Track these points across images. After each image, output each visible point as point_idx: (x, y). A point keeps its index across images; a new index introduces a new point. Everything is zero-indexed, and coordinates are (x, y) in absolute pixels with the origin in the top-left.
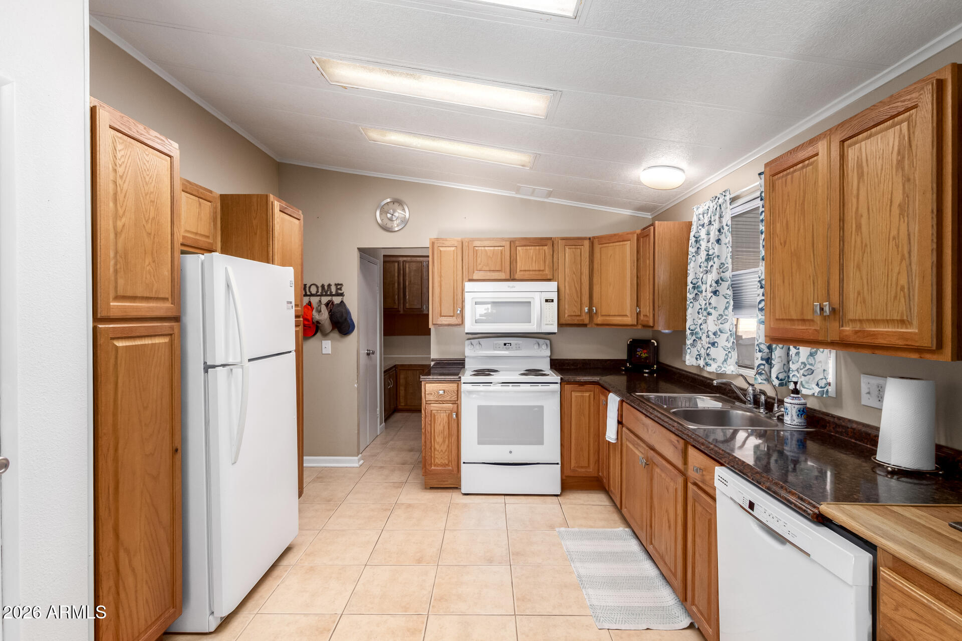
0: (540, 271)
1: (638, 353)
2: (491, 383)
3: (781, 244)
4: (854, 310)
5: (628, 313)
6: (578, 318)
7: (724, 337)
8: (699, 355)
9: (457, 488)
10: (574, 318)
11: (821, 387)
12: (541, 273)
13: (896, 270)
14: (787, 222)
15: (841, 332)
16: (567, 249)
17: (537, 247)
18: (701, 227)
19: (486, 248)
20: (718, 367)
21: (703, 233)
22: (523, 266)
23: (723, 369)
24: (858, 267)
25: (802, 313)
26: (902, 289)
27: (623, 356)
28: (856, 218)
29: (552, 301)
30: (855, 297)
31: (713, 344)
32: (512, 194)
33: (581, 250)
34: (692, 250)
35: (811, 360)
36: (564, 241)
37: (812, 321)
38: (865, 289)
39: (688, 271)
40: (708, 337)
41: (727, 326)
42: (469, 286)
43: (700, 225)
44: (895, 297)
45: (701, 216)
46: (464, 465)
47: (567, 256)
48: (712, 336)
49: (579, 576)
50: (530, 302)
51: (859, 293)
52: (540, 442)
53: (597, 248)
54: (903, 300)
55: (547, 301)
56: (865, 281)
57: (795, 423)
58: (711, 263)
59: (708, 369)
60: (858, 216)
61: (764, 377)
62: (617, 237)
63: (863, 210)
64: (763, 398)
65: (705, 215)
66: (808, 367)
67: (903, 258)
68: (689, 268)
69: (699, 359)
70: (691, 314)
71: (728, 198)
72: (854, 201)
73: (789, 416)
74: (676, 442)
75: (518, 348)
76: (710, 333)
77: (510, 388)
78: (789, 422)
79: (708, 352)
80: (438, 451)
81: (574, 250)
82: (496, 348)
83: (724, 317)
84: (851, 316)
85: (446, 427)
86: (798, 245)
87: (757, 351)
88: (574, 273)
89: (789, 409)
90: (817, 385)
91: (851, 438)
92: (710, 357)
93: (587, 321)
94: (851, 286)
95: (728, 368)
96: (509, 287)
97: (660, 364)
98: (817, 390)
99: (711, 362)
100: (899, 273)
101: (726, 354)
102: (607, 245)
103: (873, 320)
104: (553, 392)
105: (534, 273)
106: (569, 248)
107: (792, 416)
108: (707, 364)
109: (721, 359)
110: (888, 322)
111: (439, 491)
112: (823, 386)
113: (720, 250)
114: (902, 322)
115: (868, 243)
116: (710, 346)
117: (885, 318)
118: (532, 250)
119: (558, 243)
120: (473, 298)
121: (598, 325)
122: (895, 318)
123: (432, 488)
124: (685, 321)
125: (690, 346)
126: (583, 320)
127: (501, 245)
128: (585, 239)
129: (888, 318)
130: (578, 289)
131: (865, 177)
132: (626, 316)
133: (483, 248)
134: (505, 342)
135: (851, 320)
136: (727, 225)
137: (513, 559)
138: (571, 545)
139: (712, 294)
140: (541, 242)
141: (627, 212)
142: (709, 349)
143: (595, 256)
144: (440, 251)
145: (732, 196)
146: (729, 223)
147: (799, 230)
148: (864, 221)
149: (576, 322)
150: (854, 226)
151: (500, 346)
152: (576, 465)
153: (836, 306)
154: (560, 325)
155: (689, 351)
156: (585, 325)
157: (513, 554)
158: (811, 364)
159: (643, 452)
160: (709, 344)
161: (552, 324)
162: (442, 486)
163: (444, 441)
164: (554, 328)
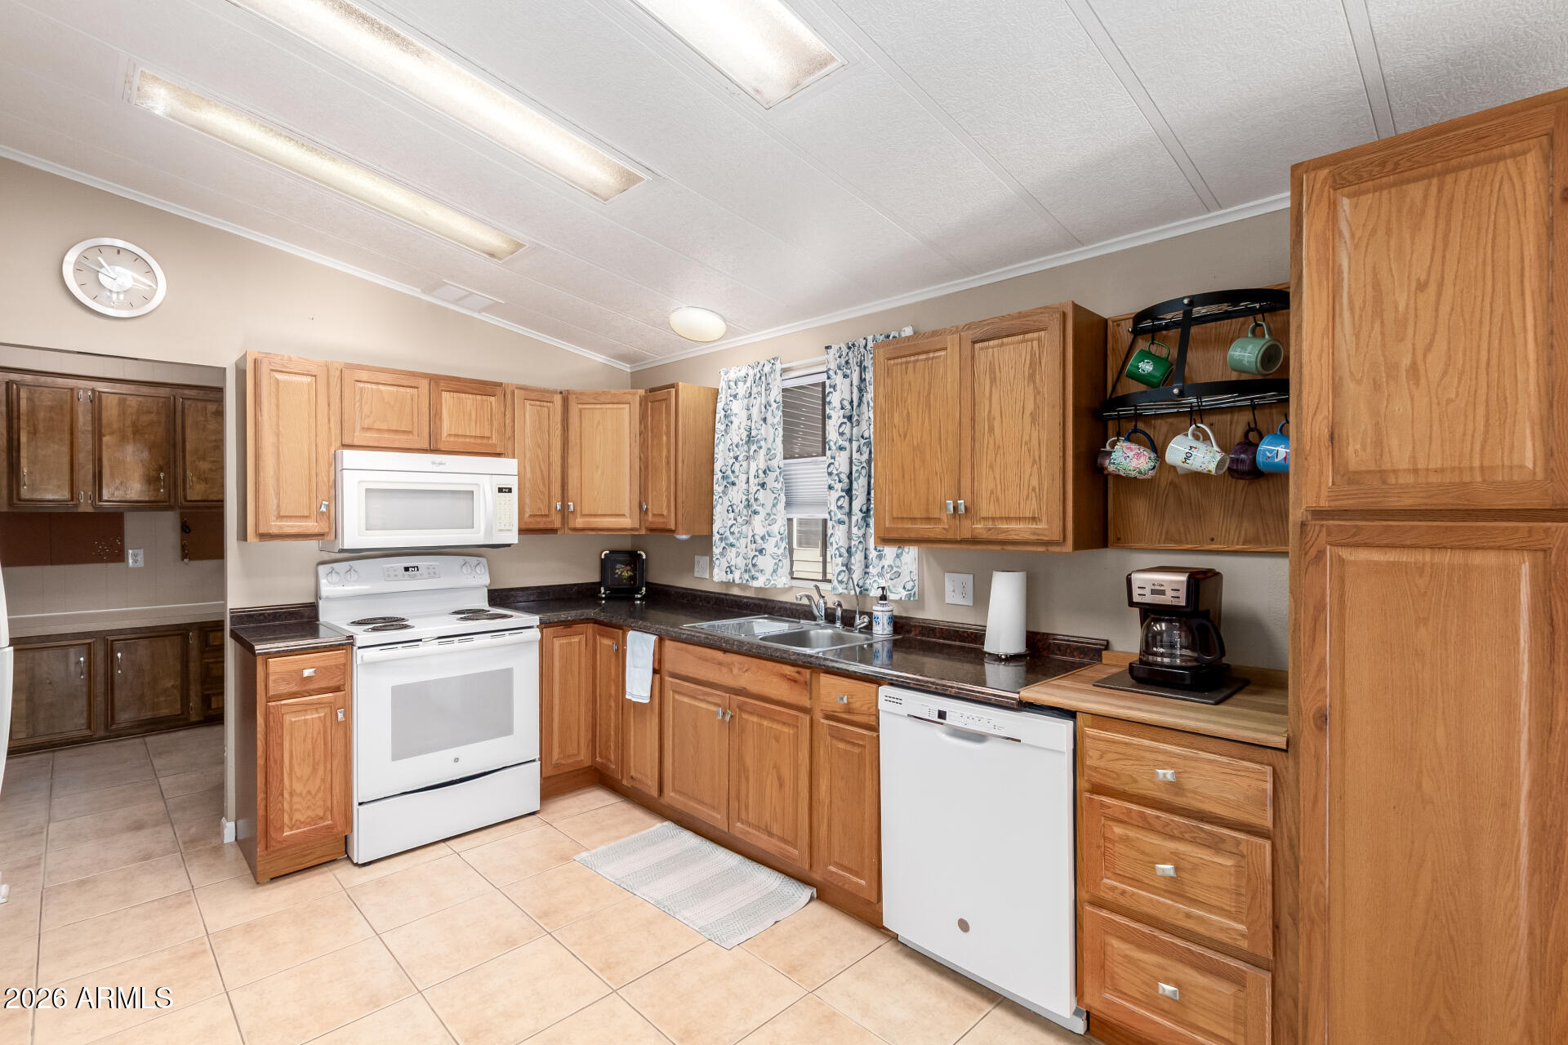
0: (483, 437)
1: (617, 571)
2: (420, 640)
3: (900, 436)
4: (986, 508)
5: (626, 511)
6: (544, 519)
7: (772, 541)
8: (729, 567)
9: (336, 860)
10: (538, 519)
11: (908, 590)
12: (485, 441)
13: (1028, 473)
14: (908, 413)
15: (973, 530)
16: (528, 407)
17: (479, 397)
18: (732, 398)
19: (382, 387)
20: (767, 580)
21: (737, 407)
22: (453, 428)
23: (772, 582)
24: (991, 467)
25: (927, 510)
26: (1034, 489)
27: (593, 577)
28: (988, 420)
29: (510, 490)
30: (988, 495)
31: (761, 551)
32: (416, 292)
33: (549, 408)
34: (719, 427)
35: (898, 563)
36: (523, 392)
37: (939, 519)
38: (999, 488)
39: (715, 456)
40: (755, 543)
41: (775, 528)
42: (349, 457)
43: (731, 396)
44: (1028, 497)
45: (732, 384)
46: (361, 807)
47: (528, 416)
48: (759, 541)
49: (657, 905)
50: (473, 492)
51: (992, 492)
52: (507, 730)
53: (574, 409)
54: (1034, 499)
55: (501, 490)
56: (998, 481)
57: (886, 632)
58: (754, 447)
59: (755, 584)
60: (991, 419)
61: (844, 585)
62: (609, 397)
63: (996, 413)
64: (839, 612)
65: (740, 384)
66: (895, 569)
67: (1034, 462)
68: (716, 450)
69: (729, 573)
70: (720, 513)
71: (778, 366)
72: (987, 403)
73: (881, 624)
74: (797, 675)
75: (433, 575)
76: (756, 537)
77: (456, 644)
78: (880, 632)
79: (754, 562)
80: (301, 794)
81: (539, 408)
82: (388, 577)
83: (772, 517)
84: (984, 514)
85: (321, 742)
86: (922, 438)
87: (837, 556)
88: (539, 446)
89: (881, 618)
90: (904, 588)
91: (939, 638)
92: (756, 568)
93: (557, 524)
94: (984, 485)
95: (779, 580)
96: (433, 463)
97: (649, 585)
98: (904, 593)
99: (757, 574)
100: (1031, 475)
101: (776, 563)
102: (593, 406)
103: (1005, 518)
104: (528, 643)
105: (472, 440)
106: (531, 405)
107: (883, 624)
108: (753, 578)
109: (769, 569)
110: (1019, 519)
111: (297, 877)
112: (910, 588)
113: (767, 432)
114: (1034, 519)
115: (1001, 445)
116: (757, 553)
117: (1017, 516)
118: (469, 400)
119: (513, 393)
120: (360, 482)
121: (575, 530)
122: (1027, 515)
123: (274, 879)
124: (711, 522)
125: (718, 556)
126: (552, 522)
127: (412, 385)
128: (554, 392)
129: (1021, 516)
130: (545, 473)
131: (998, 383)
132: (624, 515)
133: (374, 386)
134: (407, 565)
135: (984, 518)
136: (775, 401)
137: (545, 924)
138: (613, 870)
139: (759, 487)
140: (484, 388)
141: (600, 358)
142: (756, 558)
143: (571, 420)
144: (277, 380)
145: (784, 366)
146: (780, 399)
147: (923, 423)
148: (997, 424)
149: (542, 526)
150: (986, 427)
151: (396, 573)
152: (561, 756)
153: (968, 504)
154: (522, 531)
155: (717, 562)
156: (554, 531)
157: (540, 918)
158: (898, 567)
159: (719, 702)
160: (756, 551)
161: (509, 530)
162: (302, 867)
163: (314, 770)
164: (513, 538)
